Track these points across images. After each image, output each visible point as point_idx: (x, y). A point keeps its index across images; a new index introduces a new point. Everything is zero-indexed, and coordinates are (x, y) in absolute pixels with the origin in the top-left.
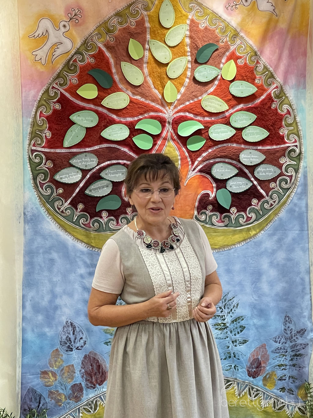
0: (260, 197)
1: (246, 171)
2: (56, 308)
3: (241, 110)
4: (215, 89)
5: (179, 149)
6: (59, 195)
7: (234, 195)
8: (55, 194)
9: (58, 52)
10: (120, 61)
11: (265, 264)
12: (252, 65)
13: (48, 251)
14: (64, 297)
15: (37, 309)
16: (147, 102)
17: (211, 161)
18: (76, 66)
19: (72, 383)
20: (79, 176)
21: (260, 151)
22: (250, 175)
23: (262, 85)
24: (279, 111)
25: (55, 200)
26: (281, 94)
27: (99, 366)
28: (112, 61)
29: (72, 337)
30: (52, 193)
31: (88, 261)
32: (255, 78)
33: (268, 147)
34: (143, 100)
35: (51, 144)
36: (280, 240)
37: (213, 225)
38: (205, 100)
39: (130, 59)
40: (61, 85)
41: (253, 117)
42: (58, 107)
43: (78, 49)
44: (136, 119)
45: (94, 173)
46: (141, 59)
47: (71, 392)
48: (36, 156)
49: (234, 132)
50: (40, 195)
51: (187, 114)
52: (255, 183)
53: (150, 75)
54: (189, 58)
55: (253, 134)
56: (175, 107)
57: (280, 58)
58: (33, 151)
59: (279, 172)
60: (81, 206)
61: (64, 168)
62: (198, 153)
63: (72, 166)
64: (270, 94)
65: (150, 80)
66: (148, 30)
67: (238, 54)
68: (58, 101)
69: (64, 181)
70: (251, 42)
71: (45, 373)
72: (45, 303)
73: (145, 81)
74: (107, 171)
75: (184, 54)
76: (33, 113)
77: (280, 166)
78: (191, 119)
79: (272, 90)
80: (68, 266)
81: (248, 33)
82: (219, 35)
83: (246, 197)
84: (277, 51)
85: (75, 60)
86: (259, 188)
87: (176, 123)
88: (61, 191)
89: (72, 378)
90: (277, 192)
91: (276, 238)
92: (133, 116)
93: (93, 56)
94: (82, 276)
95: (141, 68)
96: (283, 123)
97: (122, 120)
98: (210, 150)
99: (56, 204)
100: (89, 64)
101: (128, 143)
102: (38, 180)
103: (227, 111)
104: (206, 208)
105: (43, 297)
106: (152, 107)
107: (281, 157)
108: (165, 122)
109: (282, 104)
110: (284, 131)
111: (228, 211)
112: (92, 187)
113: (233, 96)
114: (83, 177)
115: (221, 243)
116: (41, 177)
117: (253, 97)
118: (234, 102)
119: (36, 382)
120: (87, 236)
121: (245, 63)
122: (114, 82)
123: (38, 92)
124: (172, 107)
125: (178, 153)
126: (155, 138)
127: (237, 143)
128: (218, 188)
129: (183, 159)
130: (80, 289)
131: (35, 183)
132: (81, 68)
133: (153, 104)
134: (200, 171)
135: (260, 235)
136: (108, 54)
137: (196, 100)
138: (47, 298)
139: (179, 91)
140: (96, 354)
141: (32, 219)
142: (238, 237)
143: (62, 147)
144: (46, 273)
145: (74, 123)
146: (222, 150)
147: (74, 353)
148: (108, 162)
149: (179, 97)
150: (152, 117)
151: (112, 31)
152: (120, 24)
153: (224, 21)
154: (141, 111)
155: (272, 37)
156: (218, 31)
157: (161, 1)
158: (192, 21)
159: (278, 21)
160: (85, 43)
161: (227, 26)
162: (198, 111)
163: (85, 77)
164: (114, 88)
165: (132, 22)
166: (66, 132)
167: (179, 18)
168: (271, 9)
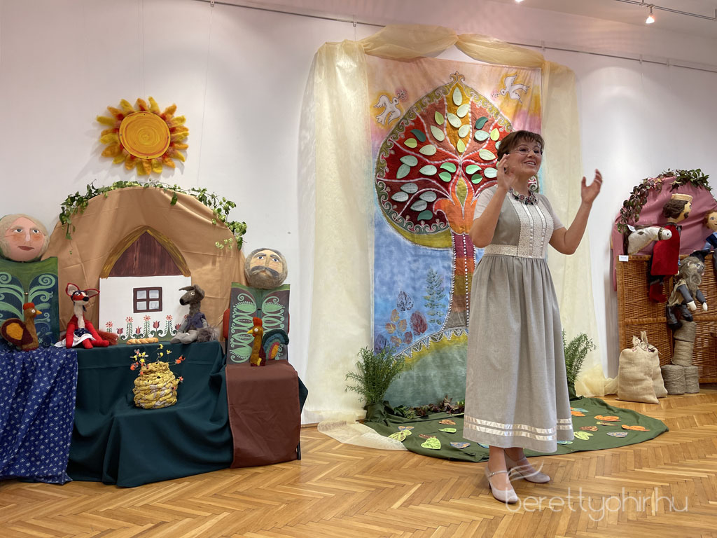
2: (394, 283)
4: (487, 146)
5: (467, 182)
6: (394, 210)
8: (392, 209)
9: (392, 117)
10: (430, 125)
13: (388, 246)
14: (399, 275)
15: (382, 283)
16: (447, 152)
18: (403, 127)
19: (405, 332)
20: (407, 197)
25: (392, 213)
27: (422, 321)
28: (425, 125)
29: (404, 301)
30: (390, 208)
31: (413, 253)
34: (444, 151)
35: (389, 176)
38: (481, 152)
39: (436, 125)
40: (394, 139)
42: (393, 152)
43: (404, 116)
44: (441, 162)
45: (416, 196)
46: (443, 124)
47: (404, 337)
48: (380, 183)
50: (383, 209)
51: (471, 161)
53: (448, 134)
54: (471, 126)
56: (464, 156)
58: (378, 180)
60: (408, 217)
61: (397, 192)
62: (478, 185)
63: (402, 191)
65: (448, 139)
66: (446, 107)
67: (500, 125)
68: (392, 149)
69: (398, 200)
70: (507, 118)
71: (388, 325)
72: (387, 279)
73: (445, 138)
74: (423, 195)
75: (468, 124)
76: (378, 155)
78: (474, 164)
80: (401, 256)
81: (505, 113)
82: (489, 112)
84: (522, 124)
85: (403, 123)
88: (395, 207)
89: (405, 328)
92: (438, 161)
93: (413, 121)
94: (409, 262)
95: (443, 130)
97: (432, 162)
98: (486, 184)
99: (393, 215)
100: (411, 126)
101: (435, 177)
102: (382, 199)
103: (494, 160)
105: (386, 275)
106: (450, 155)
108: (458, 165)
112: (415, 205)
114: (409, 198)
116: (383, 197)
119: (383, 330)
120: (412, 236)
121: (504, 131)
122: (427, 138)
123: (380, 142)
124: (462, 156)
125: (466, 185)
126: (453, 174)
129: (469, 189)
130: (408, 271)
131: (380, 201)
132: (406, 128)
133: (450, 153)
136: (423, 121)
137: (476, 152)
138: (389, 276)
139: (466, 146)
140: (419, 313)
141: (379, 225)
143: (395, 178)
144: (387, 260)
145: (402, 163)
147: (406, 311)
148: (424, 190)
149: (466, 149)
150: (450, 162)
151: (425, 106)
152: (429, 102)
153: (491, 104)
154: (443, 157)
155: (519, 116)
156: (487, 110)
157: (454, 89)
158: (472, 102)
159: (521, 106)
160: (408, 113)
161: (493, 107)
162: (478, 159)
163: (409, 134)
164: (427, 143)
165: (437, 101)
166: (398, 169)
167: (465, 100)
168: (518, 98)
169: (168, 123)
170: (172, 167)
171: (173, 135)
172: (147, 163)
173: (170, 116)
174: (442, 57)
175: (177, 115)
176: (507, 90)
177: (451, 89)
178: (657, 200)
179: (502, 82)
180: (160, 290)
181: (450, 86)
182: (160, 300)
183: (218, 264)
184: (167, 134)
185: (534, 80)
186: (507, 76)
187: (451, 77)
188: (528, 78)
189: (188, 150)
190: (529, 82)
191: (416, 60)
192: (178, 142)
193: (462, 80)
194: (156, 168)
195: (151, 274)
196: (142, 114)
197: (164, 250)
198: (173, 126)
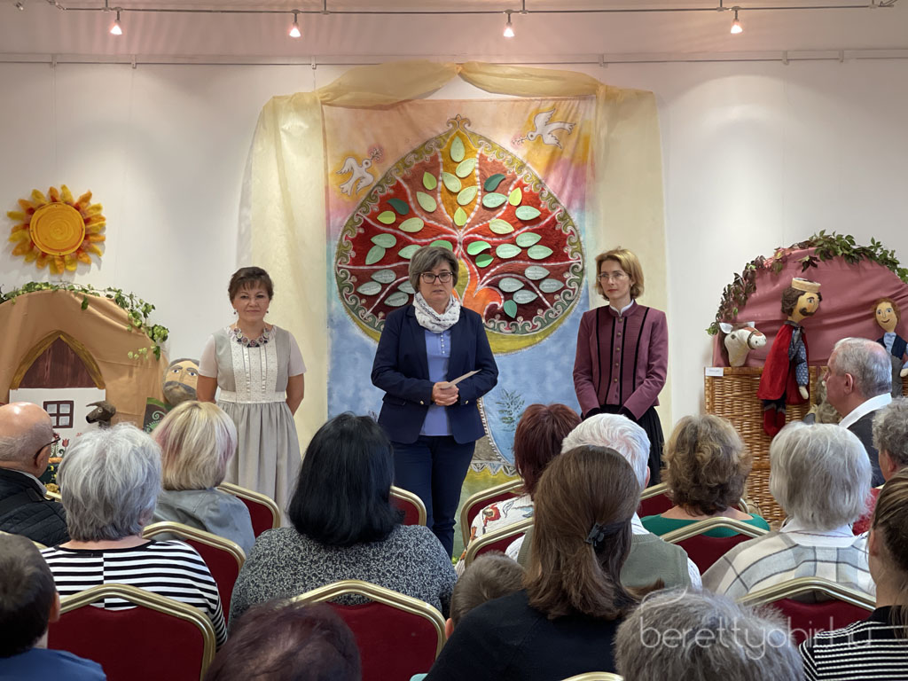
0: (545, 307)
1: (532, 285)
2: (360, 399)
3: (527, 231)
4: (504, 214)
5: (469, 266)
6: (363, 305)
7: (519, 306)
8: (359, 304)
9: (360, 187)
10: (416, 191)
11: (550, 367)
12: (537, 192)
13: (353, 352)
14: (368, 390)
16: (440, 226)
17: (499, 276)
18: (376, 197)
20: (379, 289)
21: (545, 267)
22: (535, 288)
23: (546, 210)
24: (563, 232)
25: (359, 309)
26: (565, 216)
28: (409, 191)
30: (357, 303)
32: (540, 203)
33: (552, 264)
34: (436, 224)
35: (355, 262)
36: (564, 346)
37: (501, 331)
38: (493, 223)
39: (425, 190)
40: (364, 212)
41: (539, 237)
42: (361, 231)
43: (379, 182)
44: (430, 240)
45: (393, 287)
46: (435, 189)
48: (342, 272)
49: (520, 250)
50: (346, 305)
51: (477, 235)
52: (541, 295)
53: (443, 202)
54: (479, 187)
55: (537, 252)
56: (466, 230)
57: (564, 184)
58: (339, 268)
59: (562, 285)
60: (381, 314)
61: (366, 282)
62: (487, 269)
63: (373, 280)
64: (554, 217)
65: (443, 207)
66: (441, 165)
67: (524, 182)
68: (362, 226)
69: (366, 293)
70: (536, 172)
72: (350, 394)
73: (439, 208)
74: (403, 285)
75: (474, 184)
76: (339, 237)
77: (564, 281)
78: (481, 240)
79: (556, 214)
81: (534, 165)
82: (506, 167)
83: (532, 307)
84: (561, 179)
85: (376, 192)
86: (544, 299)
87: (466, 243)
88: (364, 301)
90: (562, 304)
91: (560, 344)
92: (427, 238)
93: (392, 188)
95: (435, 197)
96: (567, 242)
97: (418, 241)
98: (498, 267)
99: (360, 312)
100: (388, 195)
102: (344, 292)
103: (514, 232)
104: (494, 317)
105: (348, 390)
106: (444, 230)
107: (564, 272)
108: (456, 242)
109: (566, 225)
110: (568, 250)
111: (515, 320)
112: (390, 298)
113: (520, 220)
114: (383, 290)
115: (509, 348)
116: (347, 289)
117: (537, 220)
118: (519, 225)
121: (531, 191)
122: (410, 209)
123: (344, 218)
124: (462, 230)
125: (468, 269)
127: (523, 260)
128: (505, 300)
129: (472, 274)
131: (342, 295)
132: (381, 198)
133: (445, 227)
134: (488, 285)
135: (545, 341)
136: (405, 186)
137: (485, 223)
138: (352, 391)
139: (468, 216)
141: (338, 325)
142: (524, 343)
143: (364, 264)
145: (374, 245)
146: (510, 266)
148: (403, 278)
149: (469, 221)
150: (445, 239)
151: (409, 166)
152: (416, 159)
153: (511, 154)
154: (435, 233)
155: (556, 167)
156: (505, 163)
157: (452, 140)
158: (481, 155)
159: (562, 153)
160: (385, 177)
161: (514, 158)
162: (487, 233)
163: (385, 205)
164: (411, 214)
165: (427, 158)
166: (367, 252)
167: (469, 153)
168: (555, 142)
169: (83, 213)
170: (88, 263)
171: (89, 226)
172: (59, 260)
173: (85, 204)
174: (437, 96)
175: (93, 202)
176: (538, 132)
177: (448, 140)
178: (778, 285)
179: (529, 121)
180: (71, 403)
181: (447, 136)
182: (71, 415)
183: (134, 376)
184: (82, 226)
185: (584, 114)
186: (538, 112)
187: (448, 123)
188: (573, 111)
189: (105, 243)
190: (575, 116)
191: (397, 105)
192: (94, 235)
193: (466, 126)
194: (69, 265)
195: (63, 386)
196: (54, 206)
197: (78, 358)
198: (88, 216)
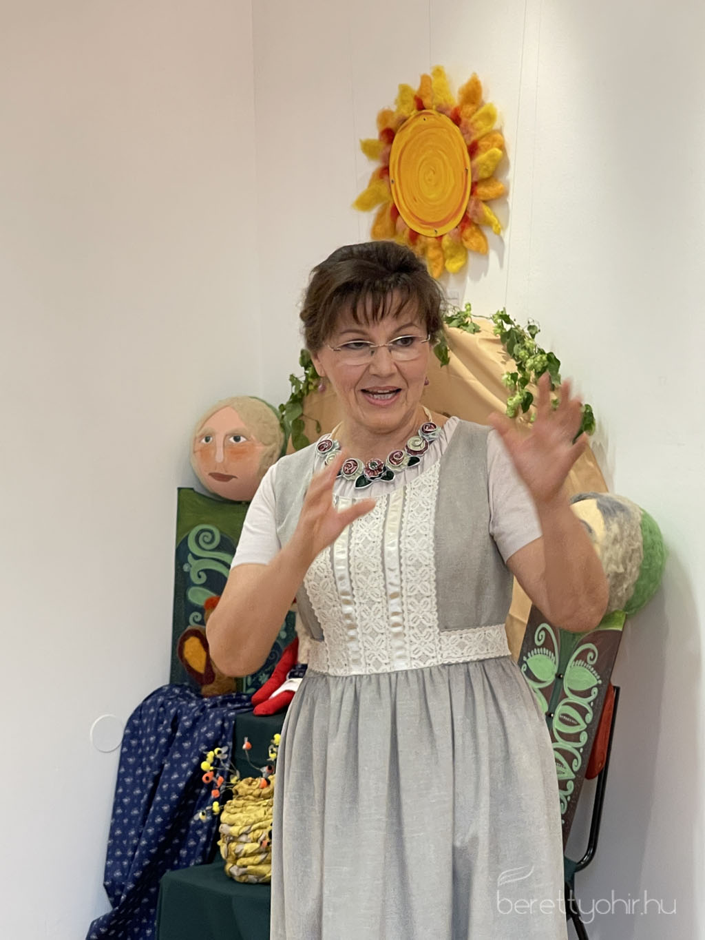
169: (466, 132)
170: (483, 252)
171: (475, 163)
172: (435, 248)
173: (469, 109)
175: (483, 102)
184: (465, 163)
194: (452, 257)
196: (420, 120)
198: (473, 138)
